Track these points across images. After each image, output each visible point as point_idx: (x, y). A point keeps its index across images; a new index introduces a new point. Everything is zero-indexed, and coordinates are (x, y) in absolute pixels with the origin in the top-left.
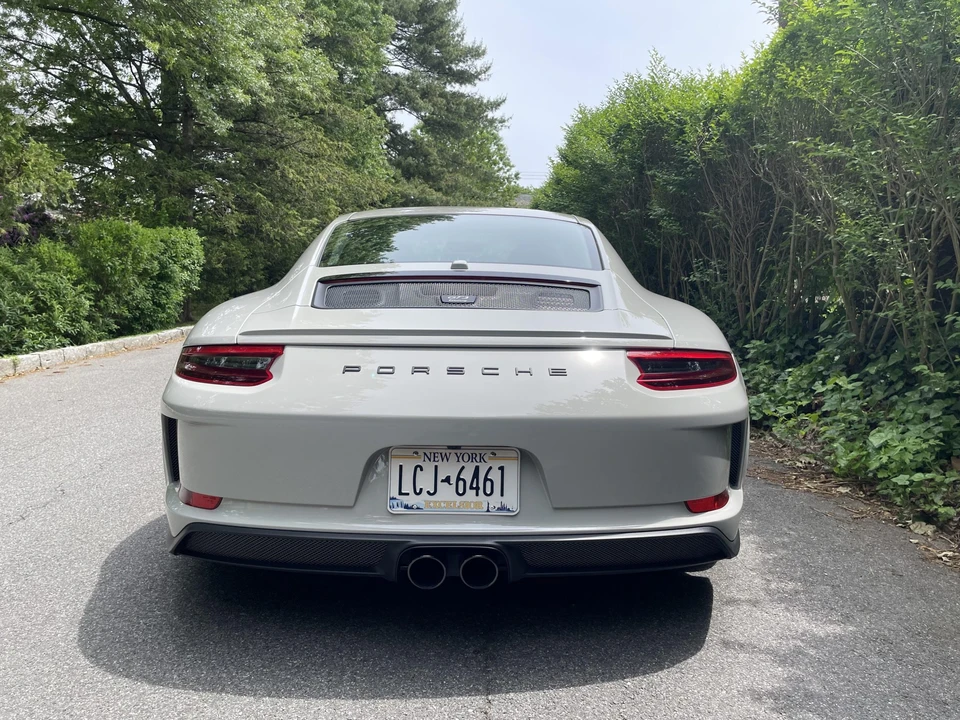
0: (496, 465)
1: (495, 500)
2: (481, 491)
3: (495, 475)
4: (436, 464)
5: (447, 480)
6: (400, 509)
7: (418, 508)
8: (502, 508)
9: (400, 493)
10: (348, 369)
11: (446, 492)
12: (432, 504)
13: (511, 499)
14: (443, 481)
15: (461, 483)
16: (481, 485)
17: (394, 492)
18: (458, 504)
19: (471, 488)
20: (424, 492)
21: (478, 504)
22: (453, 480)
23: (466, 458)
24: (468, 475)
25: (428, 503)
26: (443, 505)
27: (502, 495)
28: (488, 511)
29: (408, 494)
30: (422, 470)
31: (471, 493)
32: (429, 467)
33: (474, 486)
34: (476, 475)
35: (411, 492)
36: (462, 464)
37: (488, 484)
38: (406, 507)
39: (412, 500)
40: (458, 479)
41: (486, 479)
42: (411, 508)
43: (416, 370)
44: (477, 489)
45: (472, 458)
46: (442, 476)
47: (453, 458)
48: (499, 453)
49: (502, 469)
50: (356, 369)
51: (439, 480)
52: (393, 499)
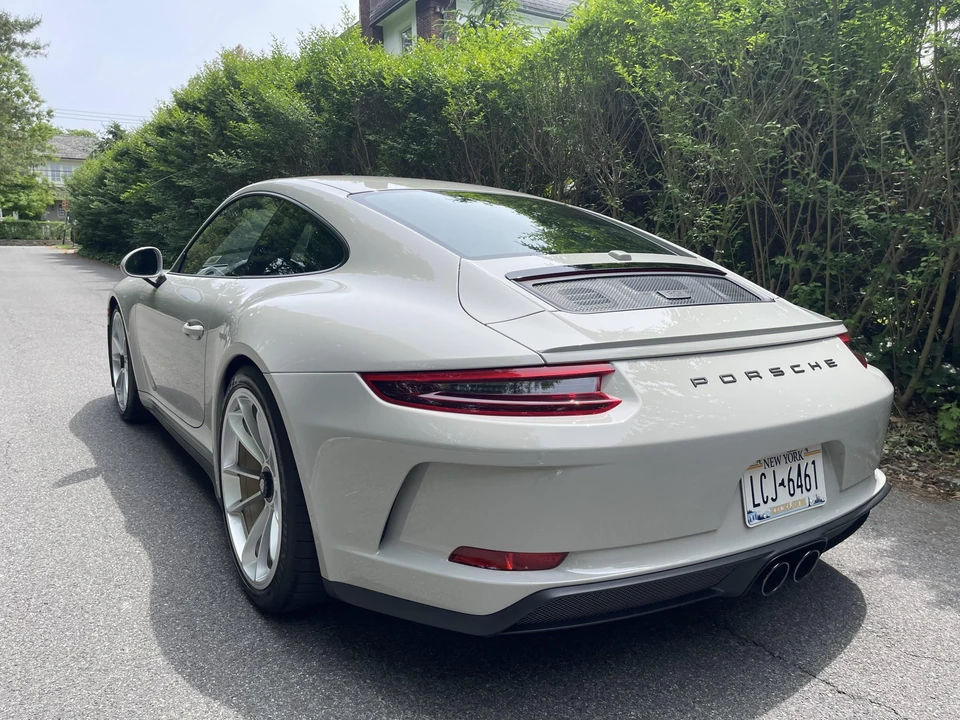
0: (810, 460)
1: (812, 496)
2: (804, 488)
3: (810, 472)
4: (772, 469)
5: (782, 484)
6: (755, 521)
7: (767, 517)
8: (818, 501)
9: (755, 506)
10: (695, 382)
11: (783, 495)
12: (776, 510)
13: (822, 493)
14: (780, 485)
15: (791, 484)
16: (803, 483)
17: (750, 505)
18: (791, 505)
19: (798, 487)
20: (770, 500)
21: (803, 501)
22: (786, 483)
23: (791, 459)
24: (794, 476)
25: (772, 509)
26: (782, 508)
27: (816, 488)
28: (810, 506)
29: (759, 505)
30: (765, 478)
31: (798, 492)
32: (769, 473)
33: (799, 484)
34: (799, 475)
35: (761, 501)
36: (789, 465)
37: (807, 479)
38: (760, 518)
39: (762, 510)
40: (790, 480)
41: (806, 475)
42: (763, 518)
43: (751, 375)
44: (801, 486)
45: (794, 458)
46: (779, 481)
47: (784, 461)
48: (810, 449)
49: (813, 463)
50: (703, 381)
51: (778, 485)
52: (750, 512)
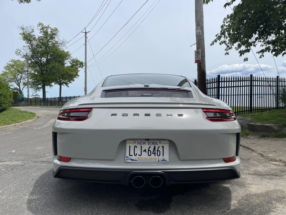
0: (161, 145)
1: (161, 158)
2: (156, 155)
3: (160, 150)
4: (141, 145)
5: (145, 151)
6: (130, 160)
7: (136, 160)
8: (163, 160)
9: (130, 155)
10: (112, 115)
11: (145, 155)
12: (140, 159)
13: (166, 157)
15: (150, 152)
16: (156, 153)
17: (128, 155)
18: (149, 159)
19: (153, 153)
20: (137, 155)
21: (155, 159)
22: (147, 151)
23: (151, 143)
24: (152, 149)
25: (139, 158)
26: (144, 159)
27: (163, 156)
28: (159, 161)
29: (132, 155)
30: (137, 147)
31: (153, 155)
32: (139, 146)
33: (154, 153)
34: (154, 149)
35: (133, 155)
36: (150, 145)
37: (159, 152)
38: (132, 160)
39: (133, 157)
40: (149, 150)
41: (158, 150)
42: (133, 160)
43: (135, 115)
44: (155, 154)
45: (153, 143)
46: (143, 149)
47: (147, 143)
48: (162, 142)
49: (163, 147)
50: (116, 115)
51: (142, 151)
52: (127, 157)
